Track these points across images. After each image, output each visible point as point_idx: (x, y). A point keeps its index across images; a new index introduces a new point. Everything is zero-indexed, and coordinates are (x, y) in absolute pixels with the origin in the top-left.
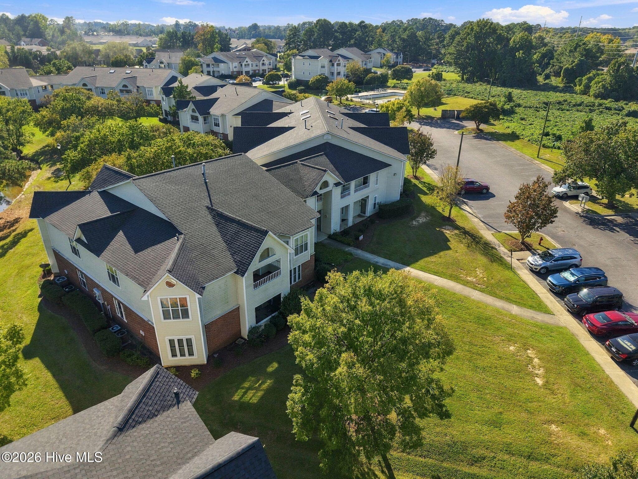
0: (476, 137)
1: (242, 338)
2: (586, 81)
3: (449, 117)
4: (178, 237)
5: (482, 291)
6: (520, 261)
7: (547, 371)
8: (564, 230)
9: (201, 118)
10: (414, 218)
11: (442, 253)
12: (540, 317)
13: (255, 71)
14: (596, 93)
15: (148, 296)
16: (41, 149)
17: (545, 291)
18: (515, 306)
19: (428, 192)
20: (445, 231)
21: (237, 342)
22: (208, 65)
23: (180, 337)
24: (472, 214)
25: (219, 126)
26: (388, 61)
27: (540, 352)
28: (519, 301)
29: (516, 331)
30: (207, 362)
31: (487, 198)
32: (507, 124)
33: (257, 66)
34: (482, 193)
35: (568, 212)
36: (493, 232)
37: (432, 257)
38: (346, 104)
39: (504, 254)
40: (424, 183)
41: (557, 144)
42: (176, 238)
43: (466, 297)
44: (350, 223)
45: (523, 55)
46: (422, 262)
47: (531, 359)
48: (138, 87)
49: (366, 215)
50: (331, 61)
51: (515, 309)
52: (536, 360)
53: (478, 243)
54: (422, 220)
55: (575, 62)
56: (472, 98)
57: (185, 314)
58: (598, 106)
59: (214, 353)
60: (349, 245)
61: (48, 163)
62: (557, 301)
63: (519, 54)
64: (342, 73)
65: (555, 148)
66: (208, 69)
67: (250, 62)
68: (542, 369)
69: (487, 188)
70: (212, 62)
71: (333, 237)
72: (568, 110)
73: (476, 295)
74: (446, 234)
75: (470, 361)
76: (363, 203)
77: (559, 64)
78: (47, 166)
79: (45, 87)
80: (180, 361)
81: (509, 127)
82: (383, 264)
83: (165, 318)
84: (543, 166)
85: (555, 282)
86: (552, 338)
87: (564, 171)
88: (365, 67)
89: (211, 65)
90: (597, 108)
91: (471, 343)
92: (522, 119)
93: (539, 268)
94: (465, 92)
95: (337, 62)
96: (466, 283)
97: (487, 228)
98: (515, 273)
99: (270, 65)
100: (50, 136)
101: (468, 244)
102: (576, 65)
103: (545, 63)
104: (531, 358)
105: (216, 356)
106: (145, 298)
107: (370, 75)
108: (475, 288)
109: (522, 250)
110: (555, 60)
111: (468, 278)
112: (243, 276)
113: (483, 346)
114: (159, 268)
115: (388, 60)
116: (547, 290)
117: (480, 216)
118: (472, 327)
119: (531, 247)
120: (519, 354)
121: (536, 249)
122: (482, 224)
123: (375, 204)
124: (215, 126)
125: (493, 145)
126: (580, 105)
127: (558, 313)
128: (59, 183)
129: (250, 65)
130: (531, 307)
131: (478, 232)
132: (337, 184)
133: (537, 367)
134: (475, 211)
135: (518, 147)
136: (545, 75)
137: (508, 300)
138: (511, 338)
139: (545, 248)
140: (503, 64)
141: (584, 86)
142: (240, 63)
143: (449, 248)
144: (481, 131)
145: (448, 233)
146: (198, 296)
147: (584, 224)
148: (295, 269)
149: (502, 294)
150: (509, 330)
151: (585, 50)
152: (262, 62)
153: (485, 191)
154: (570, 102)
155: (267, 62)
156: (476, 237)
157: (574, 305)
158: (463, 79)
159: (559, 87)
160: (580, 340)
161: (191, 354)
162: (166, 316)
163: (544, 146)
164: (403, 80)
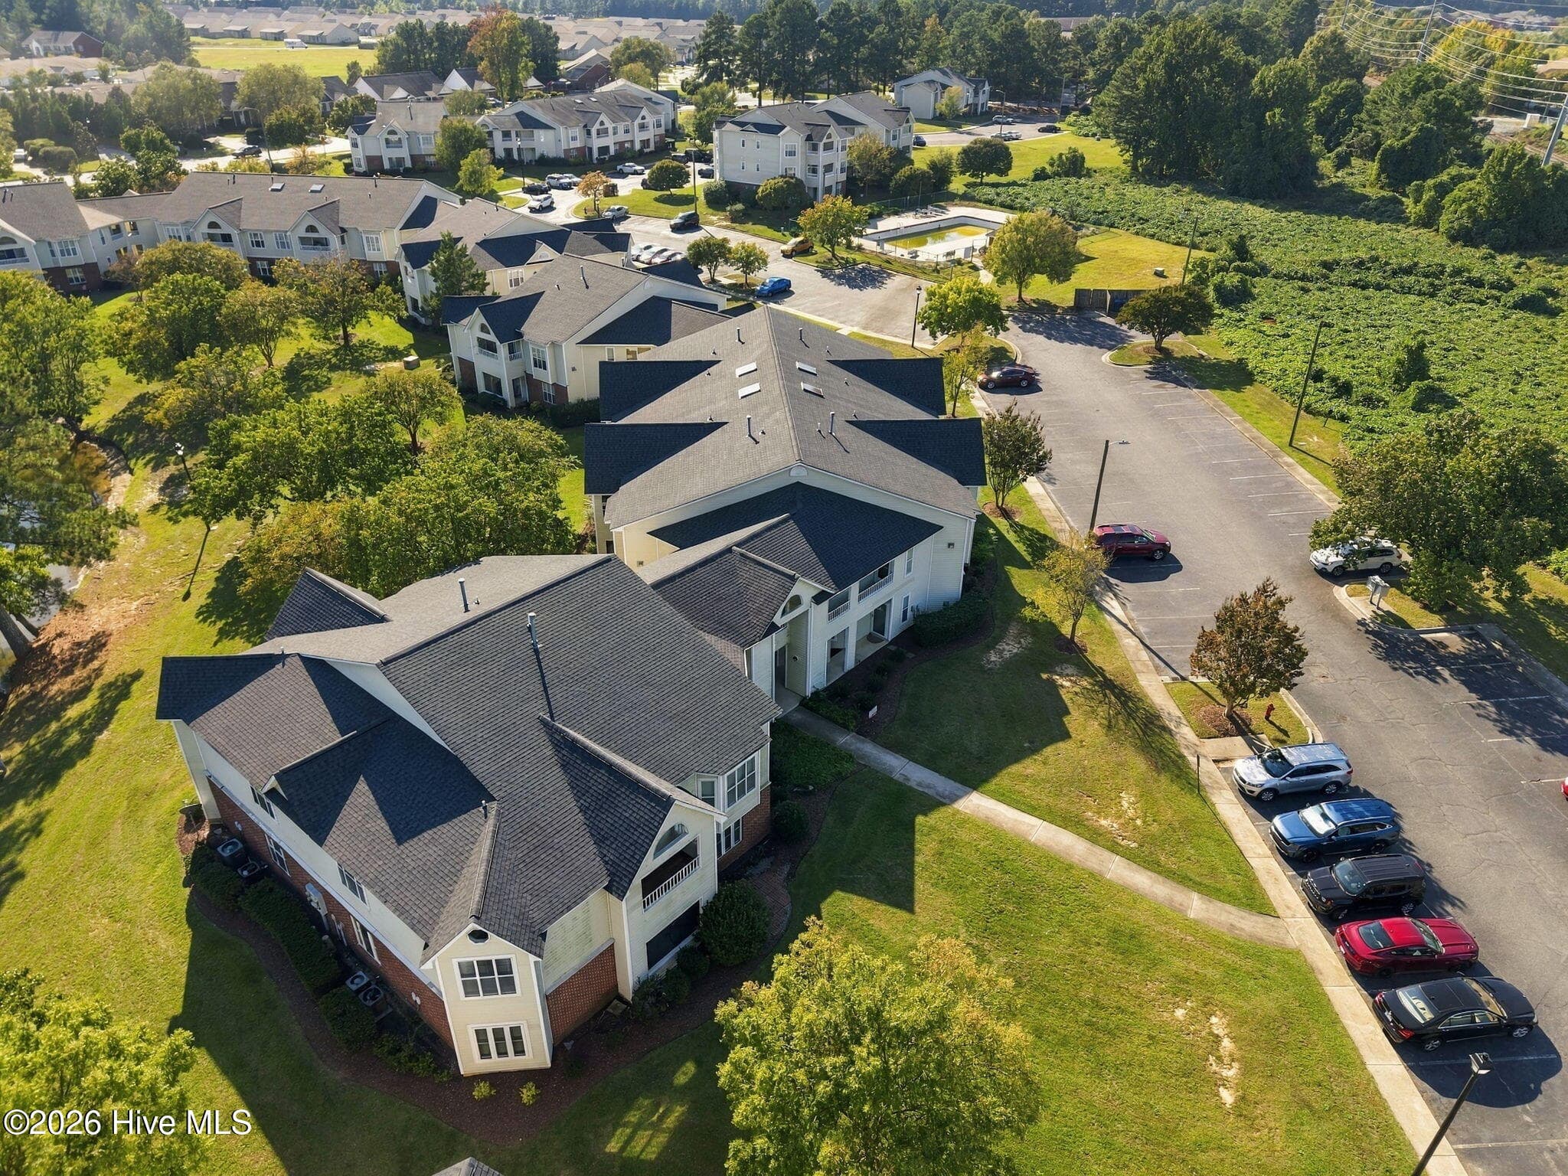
0: (1154, 375)
1: (621, 999)
2: (1432, 193)
3: (1092, 308)
4: (485, 808)
5: (1130, 856)
6: (1221, 765)
7: (1247, 1070)
8: (1325, 673)
9: (503, 349)
10: (991, 647)
11: (1049, 751)
12: (1249, 924)
13: (622, 144)
14: (1452, 228)
15: (434, 963)
16: (124, 411)
17: (1264, 849)
18: (1195, 896)
19: (1028, 558)
20: (1060, 681)
21: (609, 1010)
22: (506, 135)
23: (498, 1025)
24: (1125, 625)
25: (545, 368)
26: (952, 107)
27: (1239, 1021)
28: (1207, 882)
29: (1193, 967)
30: (553, 1062)
31: (1162, 576)
32: (1228, 334)
33: (627, 131)
34: (1152, 559)
35: (1341, 621)
36: (1167, 679)
37: (1028, 762)
38: (847, 261)
39: (1187, 747)
40: (1022, 527)
41: (1339, 406)
42: (481, 809)
43: (1095, 877)
44: (850, 662)
45: (1283, 120)
46: (1003, 780)
47: (1217, 1039)
48: (343, 230)
49: (886, 637)
50: (809, 138)
51: (1197, 906)
52: (1226, 1043)
53: (1131, 715)
54: (1010, 648)
55: (1410, 132)
56: (1152, 236)
57: (509, 986)
58: (1451, 276)
59: (565, 1040)
60: (845, 727)
61: (147, 458)
62: (1288, 877)
63: (1274, 116)
64: (837, 166)
65: (1334, 418)
66: (508, 144)
67: (609, 125)
68: (1236, 1065)
69: (1165, 548)
70: (514, 126)
71: (812, 704)
72: (1379, 287)
73: (1117, 869)
74: (1062, 692)
75: (1089, 1049)
76: (880, 615)
77: (1373, 127)
78: (146, 465)
79: (118, 226)
80: (496, 1064)
81: (1232, 344)
82: (919, 784)
83: (467, 994)
84: (1300, 474)
85: (1287, 835)
86: (1267, 981)
87: (1335, 525)
88: (893, 144)
89: (513, 135)
90: (1450, 280)
91: (1097, 1004)
92: (1266, 317)
93: (1257, 790)
94: (1136, 218)
95: (825, 140)
96: (1095, 836)
97: (1157, 668)
98: (1204, 800)
99: (659, 126)
100: (144, 381)
101: (1110, 722)
102: (1413, 141)
103: (1339, 122)
104: (1217, 1036)
105: (568, 1045)
106: (428, 965)
107: (905, 171)
108: (1114, 848)
109: (1226, 734)
110: (1364, 116)
111: (1103, 822)
112: (621, 897)
113: (1120, 1009)
114: (451, 888)
115: (953, 105)
116: (1271, 849)
117: (1142, 629)
118: (1098, 957)
119: (1247, 726)
120: (1192, 1028)
121: (1257, 731)
122: (1144, 655)
123: (905, 612)
124: (536, 366)
125: (1188, 402)
126: (1408, 271)
127: (1289, 913)
128: (180, 526)
129: (610, 131)
130: (1231, 898)
131: (1135, 679)
132: (819, 598)
133: (1227, 1060)
134: (1133, 615)
135: (1247, 411)
136: (1338, 156)
137: (1182, 879)
138: (1181, 986)
139: (1278, 728)
140: (1234, 137)
141: (1425, 205)
142: (585, 126)
143: (1065, 735)
144: (1166, 353)
145: (1068, 685)
146: (533, 958)
147: (1372, 656)
148: (728, 831)
149: (1171, 863)
150: (1178, 965)
151: (1437, 102)
152: (639, 121)
153: (1158, 556)
154: (1387, 264)
155: (650, 120)
156: (1129, 698)
157: (1320, 896)
158: (1135, 168)
159: (1366, 198)
160: (1324, 984)
161: (519, 1051)
162: (470, 989)
163: (1308, 409)
164: (987, 175)
